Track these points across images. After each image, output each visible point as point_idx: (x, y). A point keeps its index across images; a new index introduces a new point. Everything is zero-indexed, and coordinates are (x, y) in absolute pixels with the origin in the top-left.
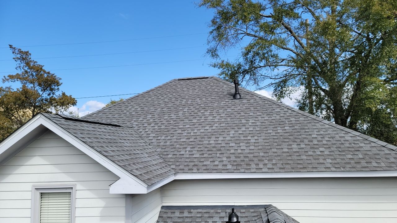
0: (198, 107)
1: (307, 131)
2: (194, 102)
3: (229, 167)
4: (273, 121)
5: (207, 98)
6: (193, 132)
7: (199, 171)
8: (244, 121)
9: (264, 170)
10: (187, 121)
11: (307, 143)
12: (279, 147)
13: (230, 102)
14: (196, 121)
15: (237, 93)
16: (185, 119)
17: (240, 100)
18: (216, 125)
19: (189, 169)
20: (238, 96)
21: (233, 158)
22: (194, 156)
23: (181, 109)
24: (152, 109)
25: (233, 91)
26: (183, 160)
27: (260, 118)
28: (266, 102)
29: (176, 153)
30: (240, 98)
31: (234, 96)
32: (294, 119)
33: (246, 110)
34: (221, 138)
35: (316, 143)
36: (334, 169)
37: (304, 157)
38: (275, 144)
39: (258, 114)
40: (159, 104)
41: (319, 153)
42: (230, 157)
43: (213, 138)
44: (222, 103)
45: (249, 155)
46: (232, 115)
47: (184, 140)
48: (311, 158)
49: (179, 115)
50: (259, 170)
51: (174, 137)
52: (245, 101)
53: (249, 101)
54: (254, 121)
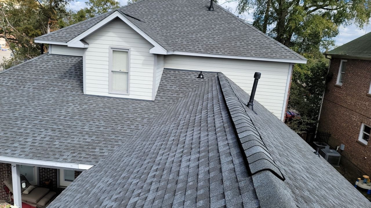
0: (185, 13)
1: (247, 35)
2: (183, 10)
3: (202, 50)
4: (230, 28)
5: (191, 7)
6: (183, 29)
7: (186, 51)
8: (213, 26)
9: (219, 54)
10: (179, 22)
11: (246, 42)
12: (230, 43)
13: (206, 13)
14: (184, 23)
15: (212, 6)
16: (177, 21)
17: (213, 12)
18: (196, 27)
19: (181, 50)
20: (212, 9)
21: (205, 46)
22: (184, 43)
23: (175, 13)
24: (155, 11)
25: (209, 5)
26: (177, 44)
27: (223, 26)
28: (229, 15)
29: (173, 40)
30: (213, 11)
31: (209, 8)
32: (242, 28)
33: (216, 19)
34: (199, 35)
35: (250, 42)
36: (254, 56)
37: (242, 49)
38: (229, 41)
39: (222, 23)
40: (160, 8)
41: (250, 48)
42: (203, 46)
43: (194, 34)
44: (201, 12)
45: (213, 46)
46: (206, 22)
47: (178, 34)
48: (245, 50)
49: (173, 18)
50: (217, 53)
51: (172, 31)
52: (216, 13)
53: (218, 14)
54: (219, 27)
